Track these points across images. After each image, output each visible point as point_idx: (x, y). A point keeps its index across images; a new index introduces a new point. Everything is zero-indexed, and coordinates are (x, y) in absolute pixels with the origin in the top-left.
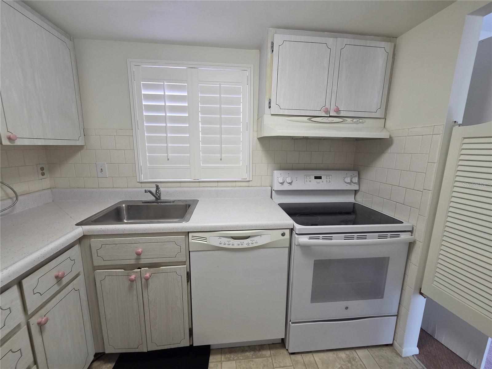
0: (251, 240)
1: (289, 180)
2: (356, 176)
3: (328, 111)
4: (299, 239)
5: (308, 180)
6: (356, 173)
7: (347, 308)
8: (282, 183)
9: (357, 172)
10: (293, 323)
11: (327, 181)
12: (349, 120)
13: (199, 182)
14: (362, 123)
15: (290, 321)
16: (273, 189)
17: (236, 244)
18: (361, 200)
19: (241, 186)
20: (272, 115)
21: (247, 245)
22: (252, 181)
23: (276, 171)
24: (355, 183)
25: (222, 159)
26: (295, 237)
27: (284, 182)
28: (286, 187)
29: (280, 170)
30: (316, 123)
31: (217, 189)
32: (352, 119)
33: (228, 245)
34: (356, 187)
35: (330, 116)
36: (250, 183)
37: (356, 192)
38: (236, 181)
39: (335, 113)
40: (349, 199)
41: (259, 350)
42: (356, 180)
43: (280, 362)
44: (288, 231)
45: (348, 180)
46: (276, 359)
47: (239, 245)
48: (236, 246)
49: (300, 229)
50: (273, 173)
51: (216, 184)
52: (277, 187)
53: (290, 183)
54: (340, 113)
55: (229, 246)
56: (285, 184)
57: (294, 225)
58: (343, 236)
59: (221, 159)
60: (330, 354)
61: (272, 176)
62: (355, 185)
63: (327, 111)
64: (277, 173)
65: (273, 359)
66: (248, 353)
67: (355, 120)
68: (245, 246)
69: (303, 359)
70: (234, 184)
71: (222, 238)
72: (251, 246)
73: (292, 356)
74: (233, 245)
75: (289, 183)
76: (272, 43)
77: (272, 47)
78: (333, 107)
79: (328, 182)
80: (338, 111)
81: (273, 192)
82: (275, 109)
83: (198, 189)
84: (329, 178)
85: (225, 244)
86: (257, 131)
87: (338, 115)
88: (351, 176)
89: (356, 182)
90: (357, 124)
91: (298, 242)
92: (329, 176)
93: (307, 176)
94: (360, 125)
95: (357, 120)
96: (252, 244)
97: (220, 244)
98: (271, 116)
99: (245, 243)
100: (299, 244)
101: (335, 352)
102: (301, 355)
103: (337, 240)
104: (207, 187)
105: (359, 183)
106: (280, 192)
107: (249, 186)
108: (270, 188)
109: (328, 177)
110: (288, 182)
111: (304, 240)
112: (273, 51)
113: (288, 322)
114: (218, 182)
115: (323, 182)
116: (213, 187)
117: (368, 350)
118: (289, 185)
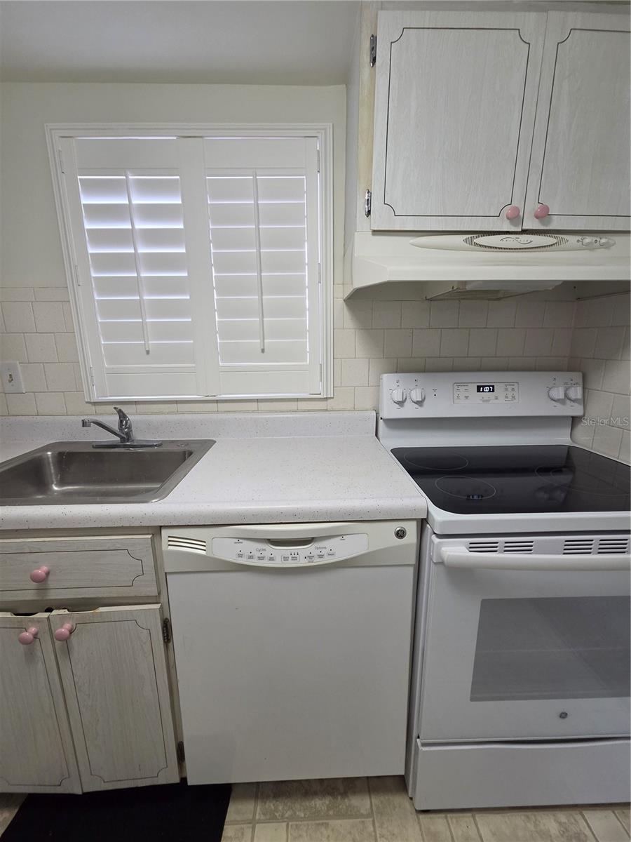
0: (318, 548)
1: (416, 395)
2: (577, 383)
3: (518, 216)
4: (443, 549)
5: (462, 394)
6: (577, 377)
7: (563, 715)
8: (401, 403)
9: (580, 374)
10: (424, 745)
11: (506, 397)
12: (572, 239)
13: (217, 401)
14: (606, 248)
15: (419, 737)
16: (381, 415)
17: (280, 557)
18: (584, 439)
19: (309, 411)
20: (375, 232)
21: (306, 560)
22: (333, 398)
23: (386, 375)
24: (574, 401)
25: (265, 350)
26: (432, 542)
27: (406, 399)
28: (410, 411)
29: (396, 372)
30: (486, 249)
31: (256, 416)
32: (579, 238)
33: (260, 558)
34: (576, 410)
35: (524, 232)
36: (330, 404)
37: (575, 421)
38: (297, 400)
39: (537, 220)
40: (560, 438)
41: (345, 794)
42: (576, 393)
43: (394, 834)
44: (414, 524)
45: (559, 393)
46: (383, 823)
47: (286, 559)
48: (278, 563)
49: (444, 523)
50: (380, 379)
51: (254, 406)
52: (390, 411)
53: (420, 403)
54: (549, 222)
55: (261, 561)
56: (408, 404)
57: (429, 509)
58: (561, 540)
59: (263, 351)
60: (518, 819)
61: (378, 386)
62: (575, 404)
63: (515, 217)
64: (388, 380)
65: (377, 825)
66: (317, 799)
67: (588, 239)
68: (303, 563)
69: (451, 831)
70: (293, 405)
71: (245, 542)
72: (317, 562)
73: (422, 816)
74: (271, 559)
75: (417, 403)
76: (374, 40)
77: (373, 49)
78: (532, 206)
79: (510, 398)
80: (544, 214)
81: (381, 422)
82: (381, 217)
83: (215, 416)
84: (513, 390)
85: (251, 557)
86: (343, 284)
87: (548, 228)
88: (566, 383)
89: (579, 396)
90: (592, 249)
91: (440, 555)
92: (512, 384)
93: (459, 384)
94: (600, 253)
95: (594, 239)
96: (321, 556)
97: (240, 556)
98: (373, 235)
99: (302, 556)
100: (441, 561)
101: (529, 813)
102: (446, 817)
103: (546, 556)
104: (235, 412)
105: (584, 401)
106: (395, 423)
107: (327, 410)
108: (374, 414)
109: (510, 388)
110: (415, 400)
111: (456, 551)
112: (374, 60)
113: (414, 740)
114: (258, 401)
115: (496, 398)
116: (248, 412)
117: (614, 812)
118: (417, 406)
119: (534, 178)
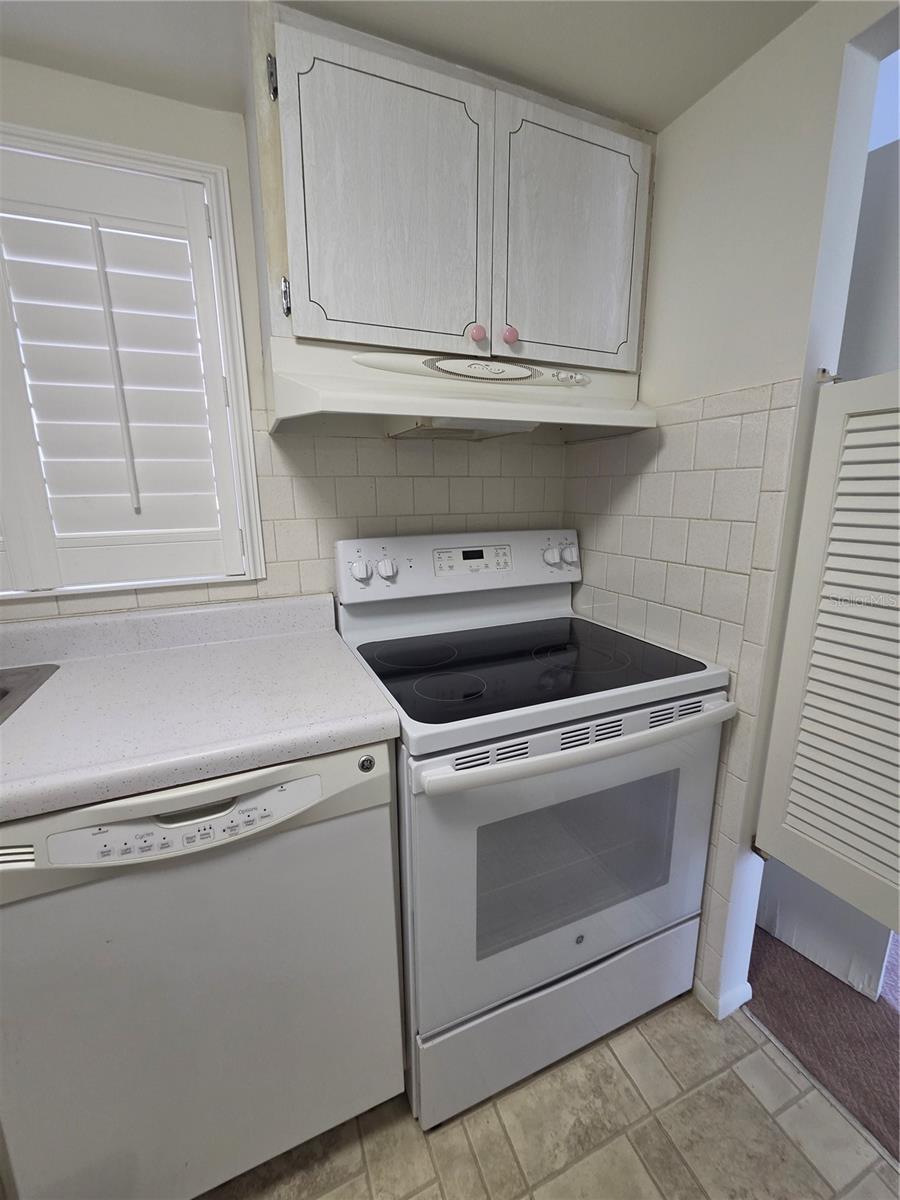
0: (243, 812)
1: (385, 569)
2: (572, 543)
3: (485, 338)
4: (424, 774)
5: (445, 564)
6: (571, 535)
7: (580, 940)
8: (366, 581)
9: (574, 533)
10: (425, 1041)
11: (498, 564)
12: (547, 372)
13: (57, 598)
14: (583, 385)
15: (418, 1033)
16: (345, 598)
17: (179, 838)
18: (588, 609)
19: (228, 601)
20: (301, 340)
21: (226, 835)
22: (266, 579)
23: (341, 542)
24: (570, 564)
25: (143, 511)
26: (409, 767)
27: (372, 574)
28: (379, 591)
29: (358, 538)
30: (452, 376)
31: (135, 616)
32: (554, 371)
33: (143, 850)
34: (574, 575)
35: (494, 358)
36: (262, 589)
37: (574, 587)
38: (207, 586)
39: (507, 346)
40: (557, 609)
41: (325, 1157)
42: (572, 554)
43: (395, 1180)
44: (385, 747)
45: (553, 556)
46: (381, 1171)
47: (190, 840)
48: (178, 849)
49: (423, 739)
50: (334, 548)
51: (130, 601)
52: (352, 593)
53: (392, 579)
54: (519, 350)
55: (146, 853)
56: (376, 581)
57: (403, 724)
58: (556, 734)
59: (138, 511)
60: (544, 1084)
61: (333, 558)
62: (572, 568)
63: (482, 340)
64: (346, 549)
65: (372, 1177)
66: (282, 1186)
67: (563, 374)
68: (220, 838)
69: (468, 1138)
70: (200, 595)
71: (113, 830)
72: (245, 832)
73: (432, 1137)
74: (164, 846)
75: (388, 578)
76: (272, 62)
77: (272, 74)
78: (498, 331)
79: (502, 564)
80: (513, 340)
81: (341, 608)
82: (306, 321)
83: (52, 624)
84: (505, 554)
85: (126, 851)
86: (266, 410)
87: (516, 356)
88: (561, 544)
89: (575, 559)
90: (569, 386)
91: (419, 784)
92: (502, 546)
93: (440, 551)
94: (577, 391)
95: (570, 374)
96: (249, 823)
97: (105, 854)
98: (298, 343)
99: (218, 829)
100: (421, 791)
101: (555, 1071)
102: (462, 1123)
103: (544, 756)
104: (94, 613)
105: (581, 563)
106: (362, 609)
107: (258, 598)
108: (330, 598)
109: (501, 552)
110: (385, 575)
111: (439, 773)
112: (275, 91)
113: (413, 1040)
114: (136, 591)
115: (487, 566)
116: (119, 611)
117: (638, 1029)
118: (388, 583)
119: (499, 293)
